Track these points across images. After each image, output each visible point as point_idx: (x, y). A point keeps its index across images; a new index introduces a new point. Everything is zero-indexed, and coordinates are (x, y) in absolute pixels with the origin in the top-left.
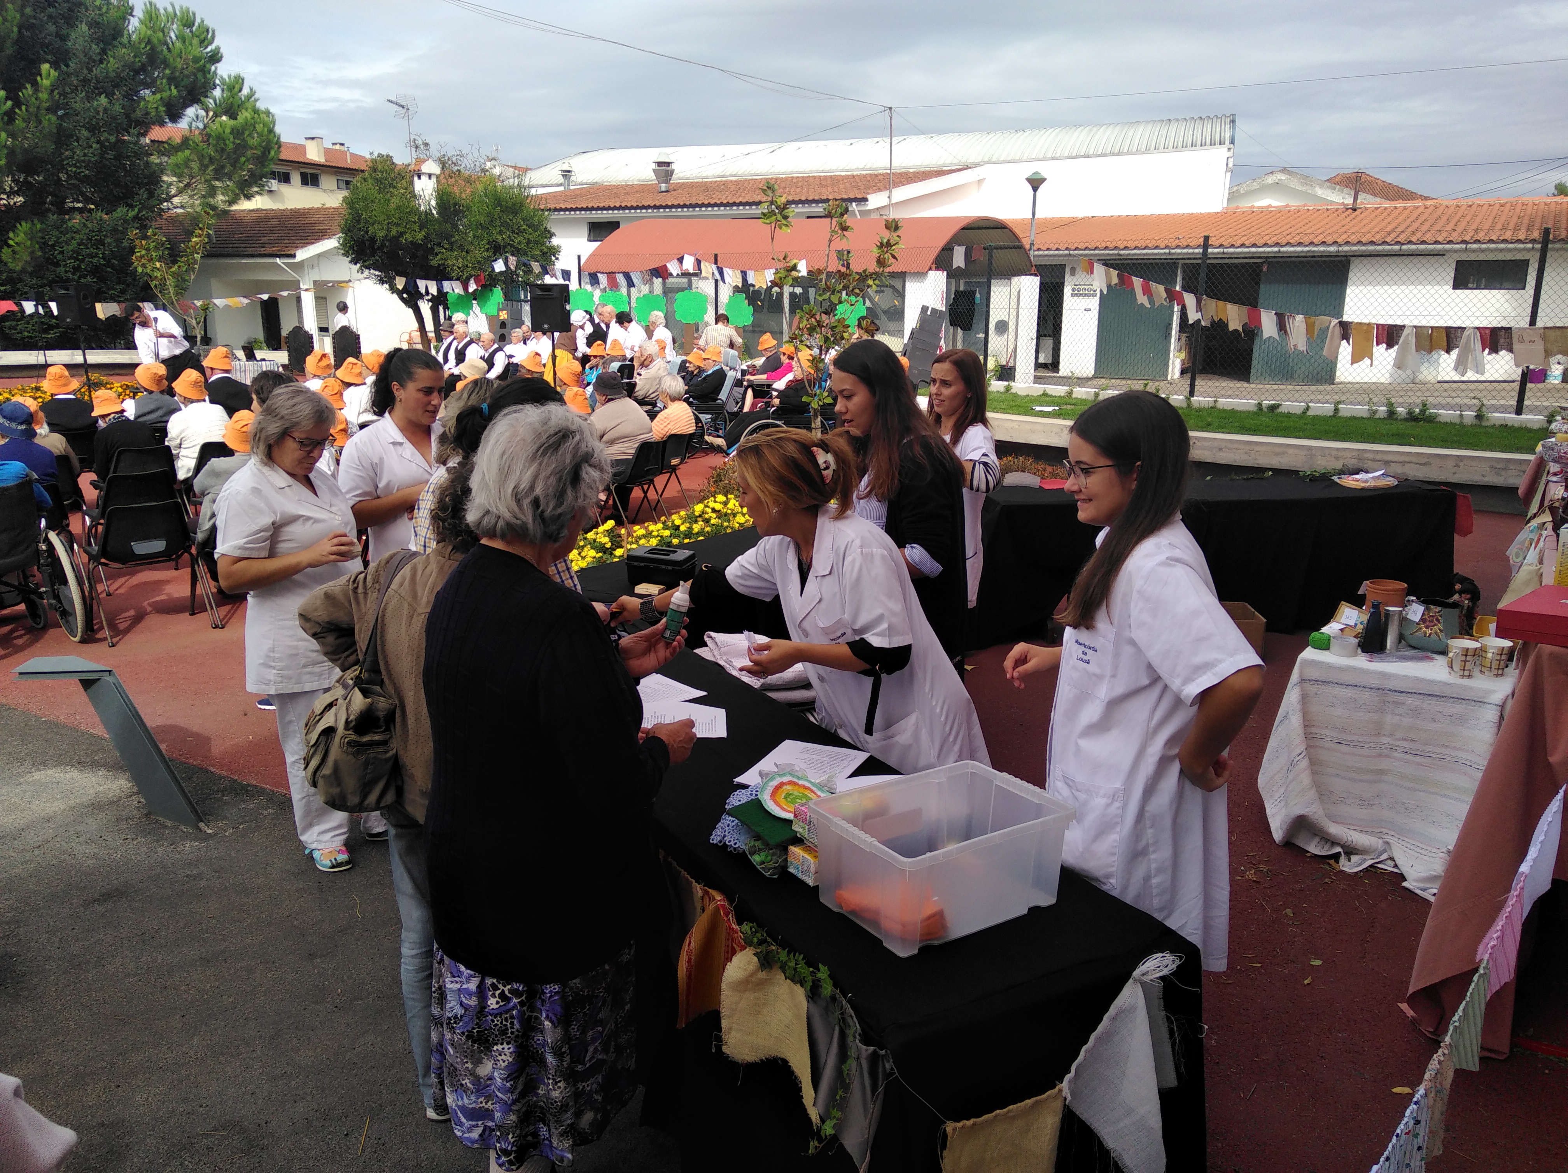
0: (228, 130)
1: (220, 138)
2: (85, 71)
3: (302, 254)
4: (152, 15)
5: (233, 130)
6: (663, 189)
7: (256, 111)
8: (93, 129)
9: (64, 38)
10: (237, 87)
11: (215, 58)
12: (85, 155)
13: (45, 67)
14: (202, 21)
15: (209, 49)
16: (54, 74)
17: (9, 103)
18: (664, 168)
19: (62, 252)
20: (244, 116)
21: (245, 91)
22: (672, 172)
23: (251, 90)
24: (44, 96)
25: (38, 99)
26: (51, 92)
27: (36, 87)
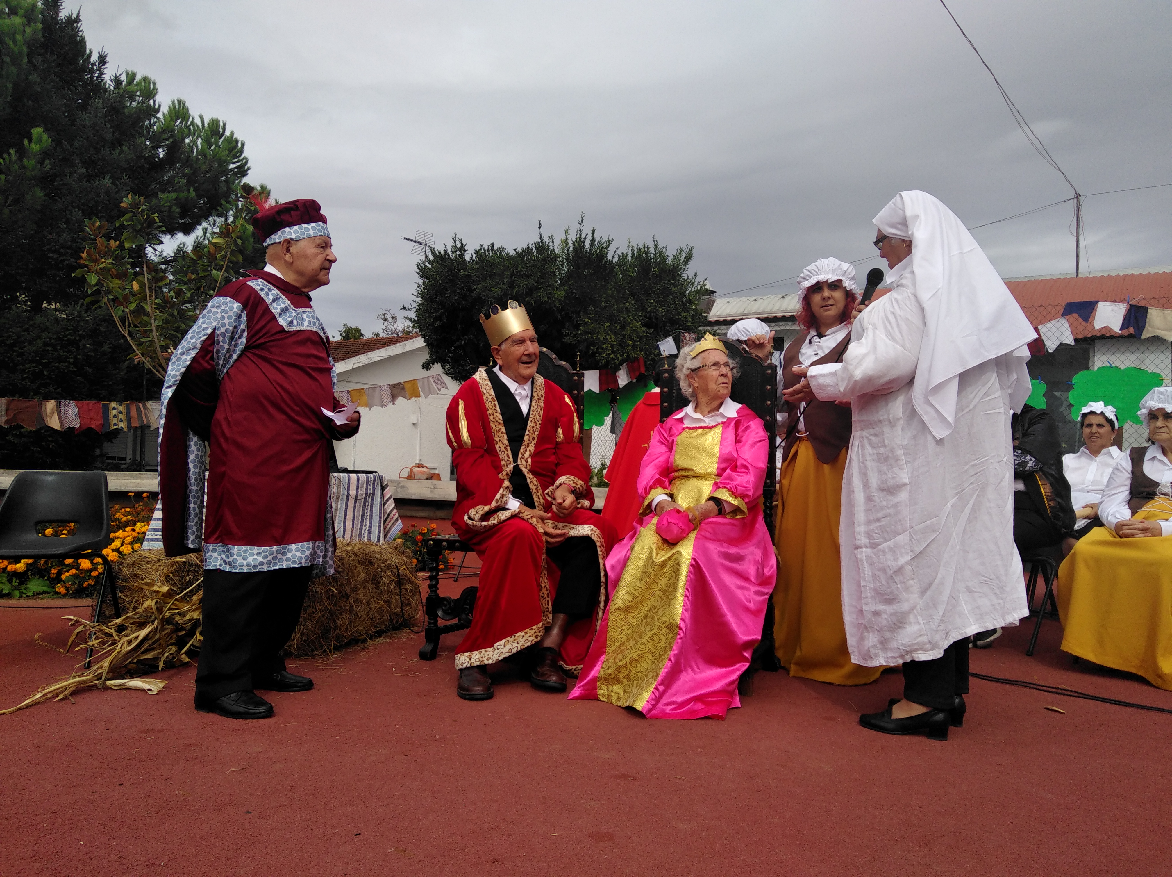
11: (243, 167)
13: (38, 131)
14: (232, 133)
16: (47, 139)
24: (30, 163)
25: (23, 167)
26: (42, 162)
27: (22, 152)
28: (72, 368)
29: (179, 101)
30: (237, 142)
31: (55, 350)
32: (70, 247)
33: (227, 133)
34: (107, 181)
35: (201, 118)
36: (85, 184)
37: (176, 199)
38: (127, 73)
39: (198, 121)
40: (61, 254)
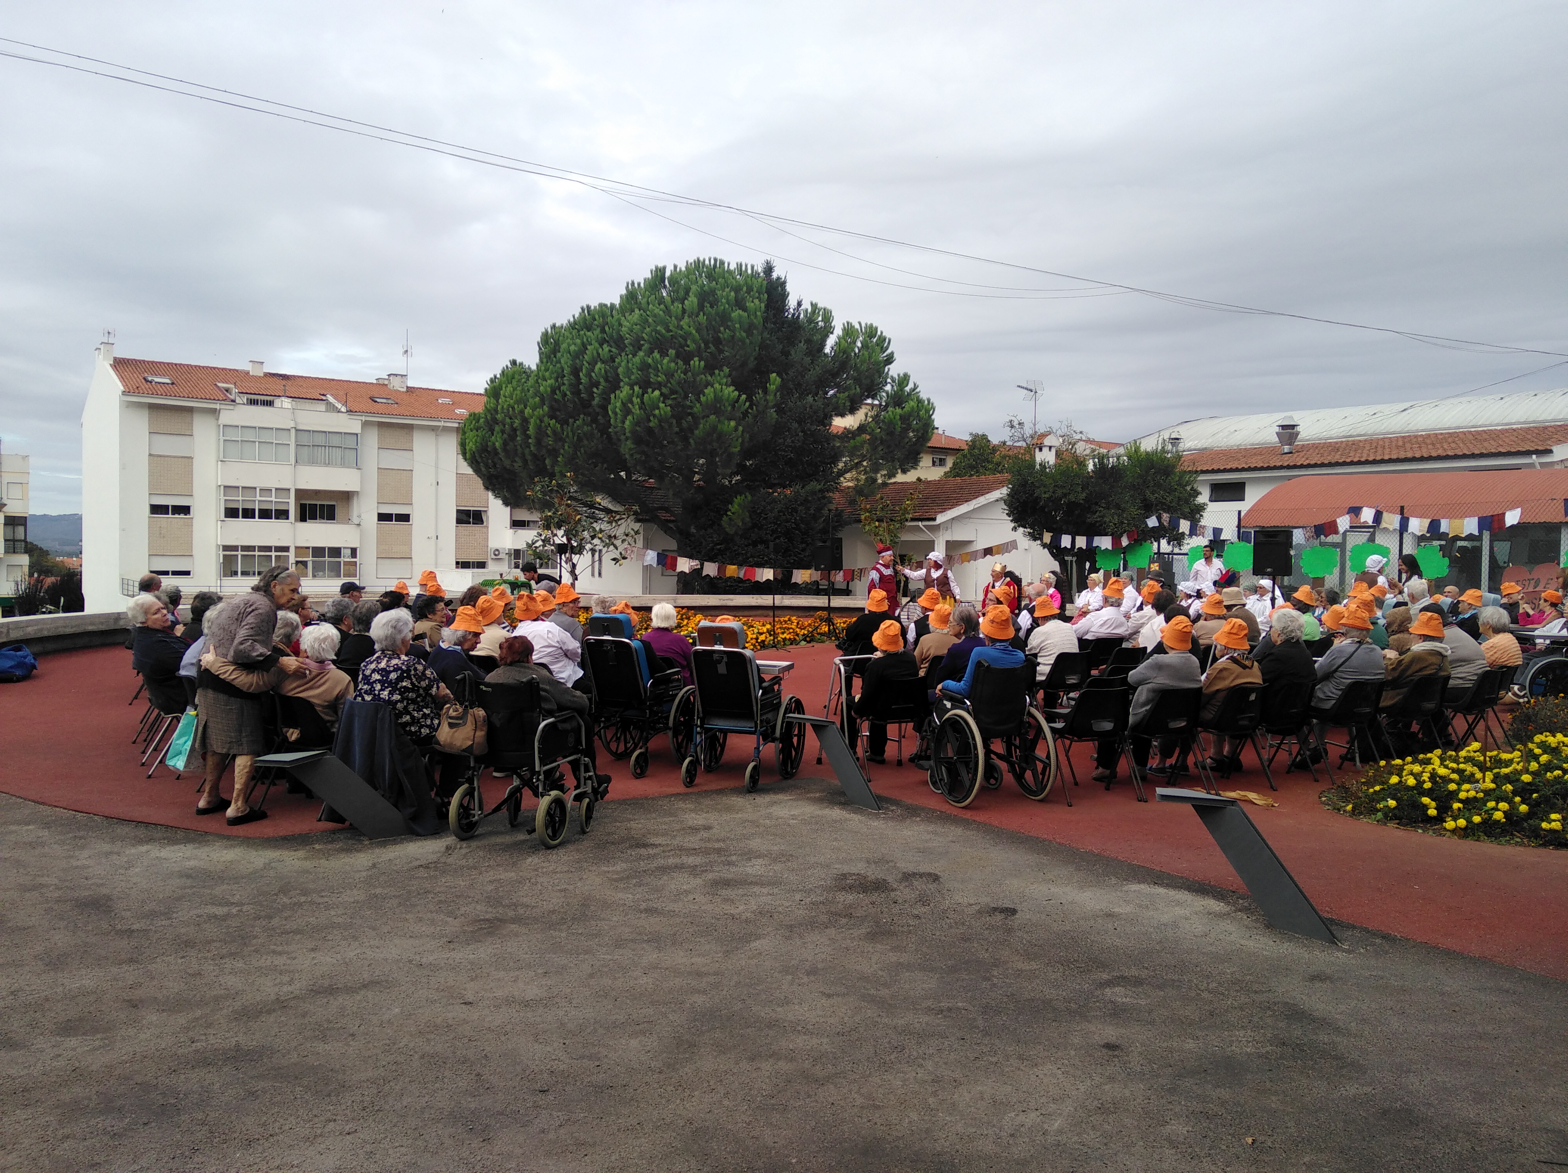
0: (898, 417)
1: (891, 423)
2: (799, 377)
3: (941, 518)
4: (849, 330)
5: (901, 415)
6: (1286, 451)
7: (920, 401)
8: (800, 422)
9: (786, 354)
10: (905, 382)
11: (890, 360)
12: (793, 442)
13: (773, 375)
14: (882, 333)
15: (885, 354)
16: (779, 380)
17: (747, 404)
18: (1288, 431)
19: (765, 519)
20: (912, 404)
21: (911, 386)
22: (1297, 434)
23: (915, 385)
24: (770, 398)
25: (766, 400)
26: (775, 394)
27: (766, 391)
28: (794, 526)
29: (848, 323)
30: (885, 340)
31: (784, 515)
32: (791, 446)
33: (879, 333)
34: (810, 398)
35: (860, 323)
36: (799, 403)
37: (848, 396)
38: (812, 304)
39: (857, 326)
40: (784, 451)
